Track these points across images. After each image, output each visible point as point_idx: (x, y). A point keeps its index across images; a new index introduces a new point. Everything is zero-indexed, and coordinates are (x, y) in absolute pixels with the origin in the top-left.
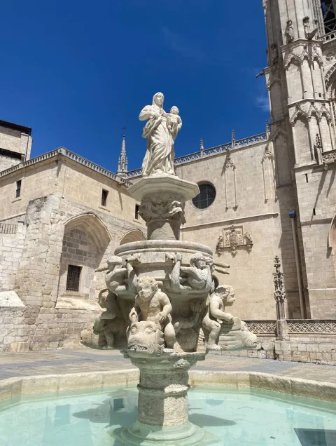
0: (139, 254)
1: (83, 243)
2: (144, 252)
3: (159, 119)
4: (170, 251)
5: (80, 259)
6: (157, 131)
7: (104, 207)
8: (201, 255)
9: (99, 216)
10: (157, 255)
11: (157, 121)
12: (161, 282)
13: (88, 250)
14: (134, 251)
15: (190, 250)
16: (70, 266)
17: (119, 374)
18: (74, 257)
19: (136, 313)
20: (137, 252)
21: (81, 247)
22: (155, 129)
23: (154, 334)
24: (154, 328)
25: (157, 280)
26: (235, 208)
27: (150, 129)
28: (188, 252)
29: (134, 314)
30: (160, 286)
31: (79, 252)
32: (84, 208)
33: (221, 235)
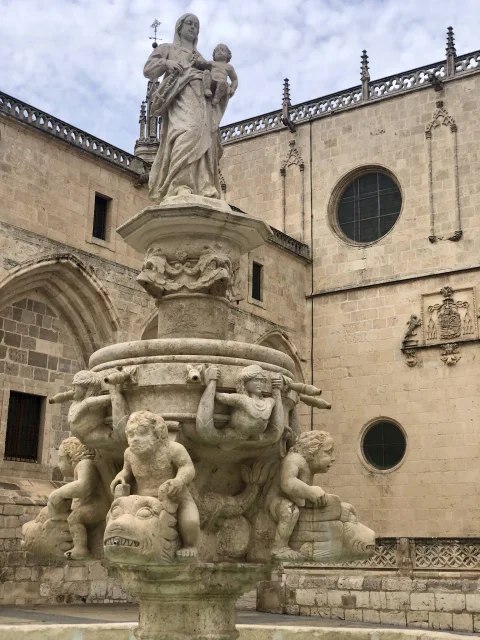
0: (134, 367)
1: (46, 335)
2: (145, 362)
3: (187, 74)
4: (195, 361)
5: (41, 377)
6: (180, 104)
7: (100, 242)
8: (259, 370)
9: (86, 264)
10: (169, 369)
11: (181, 80)
12: (176, 423)
13: (59, 355)
14: (124, 361)
15: (237, 360)
16: (13, 394)
17: (113, 629)
18: (25, 373)
19: (123, 482)
20: (132, 364)
21: (43, 347)
22: (178, 97)
23: (153, 519)
24: (155, 508)
25: (166, 419)
26: (457, 238)
27: (165, 97)
28: (234, 364)
29: (119, 482)
30: (171, 430)
31: (38, 360)
32: (47, 244)
33: (417, 313)
